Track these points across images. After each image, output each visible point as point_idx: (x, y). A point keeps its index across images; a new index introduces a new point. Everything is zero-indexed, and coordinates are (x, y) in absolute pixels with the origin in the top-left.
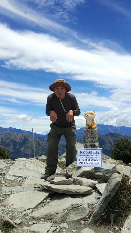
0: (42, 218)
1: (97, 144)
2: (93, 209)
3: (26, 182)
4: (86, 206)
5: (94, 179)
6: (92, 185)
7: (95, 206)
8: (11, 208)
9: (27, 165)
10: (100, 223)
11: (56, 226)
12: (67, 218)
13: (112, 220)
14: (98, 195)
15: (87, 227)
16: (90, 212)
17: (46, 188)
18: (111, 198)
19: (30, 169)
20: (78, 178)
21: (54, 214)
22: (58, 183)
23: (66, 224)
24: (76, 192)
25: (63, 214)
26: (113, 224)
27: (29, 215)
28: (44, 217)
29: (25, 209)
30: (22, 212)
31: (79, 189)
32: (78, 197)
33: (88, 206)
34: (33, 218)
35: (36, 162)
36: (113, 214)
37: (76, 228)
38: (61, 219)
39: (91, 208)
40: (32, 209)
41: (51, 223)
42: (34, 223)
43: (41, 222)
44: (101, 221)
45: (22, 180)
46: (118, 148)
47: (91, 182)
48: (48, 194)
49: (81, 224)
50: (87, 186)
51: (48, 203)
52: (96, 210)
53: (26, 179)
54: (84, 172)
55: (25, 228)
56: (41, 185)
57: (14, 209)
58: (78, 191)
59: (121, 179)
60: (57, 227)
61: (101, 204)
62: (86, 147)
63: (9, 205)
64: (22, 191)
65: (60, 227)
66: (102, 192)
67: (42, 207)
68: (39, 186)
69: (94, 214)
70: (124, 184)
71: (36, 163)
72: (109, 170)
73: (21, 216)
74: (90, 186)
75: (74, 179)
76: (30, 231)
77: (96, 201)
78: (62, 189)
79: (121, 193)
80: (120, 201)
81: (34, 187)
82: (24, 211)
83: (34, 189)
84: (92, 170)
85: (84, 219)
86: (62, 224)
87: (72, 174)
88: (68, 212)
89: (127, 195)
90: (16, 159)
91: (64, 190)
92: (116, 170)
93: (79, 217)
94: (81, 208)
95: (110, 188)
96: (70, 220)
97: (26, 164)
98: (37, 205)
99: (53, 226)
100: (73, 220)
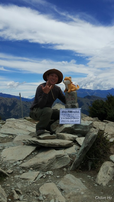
0: (31, 167)
1: (77, 104)
2: (74, 158)
3: (16, 139)
4: (68, 156)
5: (74, 134)
6: (72, 139)
7: (76, 156)
8: (3, 161)
9: (17, 125)
10: (80, 169)
11: (43, 173)
12: (52, 167)
13: (90, 167)
14: (77, 147)
15: (69, 173)
16: (71, 161)
17: (34, 143)
18: (89, 149)
19: (19, 128)
20: (61, 134)
21: (41, 163)
22: (44, 139)
23: (51, 171)
25: (49, 163)
26: (90, 170)
27: (19, 165)
28: (32, 166)
29: (16, 160)
30: (13, 163)
32: (61, 149)
33: (69, 156)
34: (23, 168)
35: (25, 122)
36: (90, 162)
37: (60, 175)
38: (47, 167)
39: (72, 158)
40: (22, 160)
41: (39, 171)
42: (24, 172)
43: (30, 171)
44: (80, 167)
45: (12, 137)
46: (95, 108)
47: (71, 136)
48: (35, 147)
49: (64, 171)
50: (69, 140)
51: (35, 155)
52: (76, 159)
53: (16, 136)
54: (66, 128)
55: (17, 176)
56: (28, 140)
57: (6, 161)
58: (60, 144)
59: (97, 132)
60: (44, 175)
61: (81, 154)
62: (67, 107)
63: (2, 158)
64: (13, 146)
65: (46, 174)
66: (81, 145)
67: (31, 158)
68: (27, 141)
69: (75, 162)
70: (100, 137)
72: (87, 126)
73: (12, 167)
74: (71, 140)
75: (57, 134)
76: (21, 179)
77: (76, 152)
78: (48, 143)
79: (97, 144)
80: (96, 151)
81: (23, 143)
82: (15, 162)
83: (23, 144)
84: (72, 126)
85: (66, 167)
86: (48, 171)
87: (55, 131)
88: (52, 162)
89: (102, 146)
90: (7, 120)
92: (93, 126)
93: (62, 166)
94: (64, 158)
95: (87, 141)
96: (54, 168)
97: (15, 124)
98: (26, 157)
99: (40, 173)
100: (57, 168)
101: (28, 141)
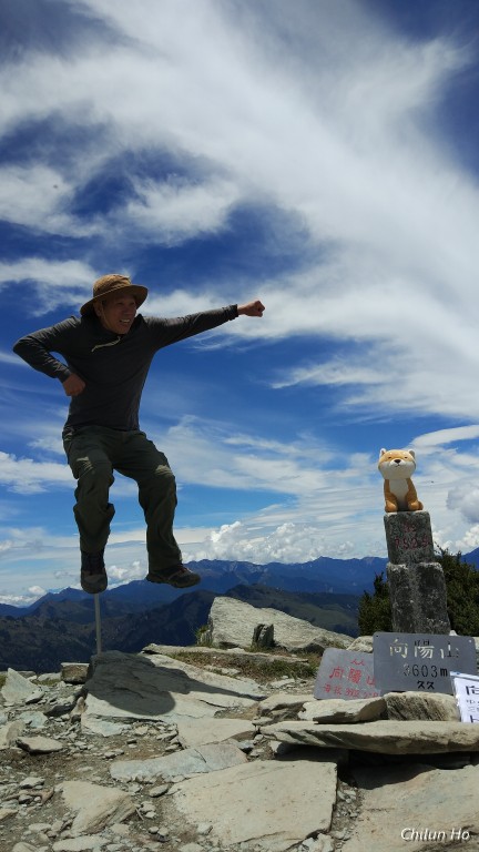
17: (321, 743)
24: (451, 744)
29: (294, 836)
31: (456, 733)
32: (457, 764)
40: (323, 833)
48: (335, 765)
57: (244, 846)
64: (204, 769)
75: (392, 699)
81: (242, 751)
83: (242, 755)
97: (136, 674)
98: (332, 815)
101: (285, 735)
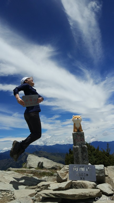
17: (54, 197)
24: (90, 196)
31: (91, 192)
50: (91, 188)
71: (12, 174)
72: (102, 169)
83: (32, 200)
91: (80, 195)
101: (44, 194)
